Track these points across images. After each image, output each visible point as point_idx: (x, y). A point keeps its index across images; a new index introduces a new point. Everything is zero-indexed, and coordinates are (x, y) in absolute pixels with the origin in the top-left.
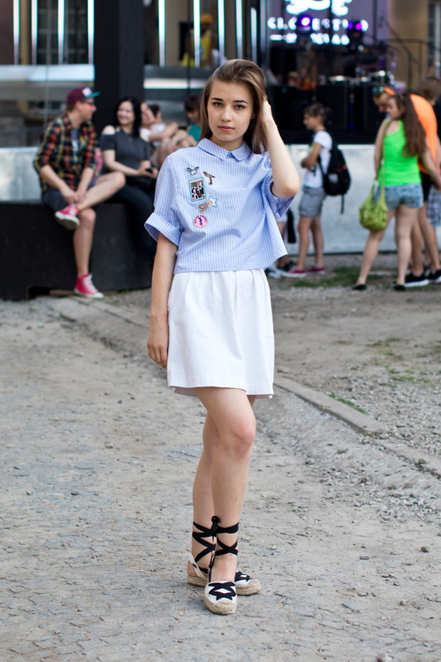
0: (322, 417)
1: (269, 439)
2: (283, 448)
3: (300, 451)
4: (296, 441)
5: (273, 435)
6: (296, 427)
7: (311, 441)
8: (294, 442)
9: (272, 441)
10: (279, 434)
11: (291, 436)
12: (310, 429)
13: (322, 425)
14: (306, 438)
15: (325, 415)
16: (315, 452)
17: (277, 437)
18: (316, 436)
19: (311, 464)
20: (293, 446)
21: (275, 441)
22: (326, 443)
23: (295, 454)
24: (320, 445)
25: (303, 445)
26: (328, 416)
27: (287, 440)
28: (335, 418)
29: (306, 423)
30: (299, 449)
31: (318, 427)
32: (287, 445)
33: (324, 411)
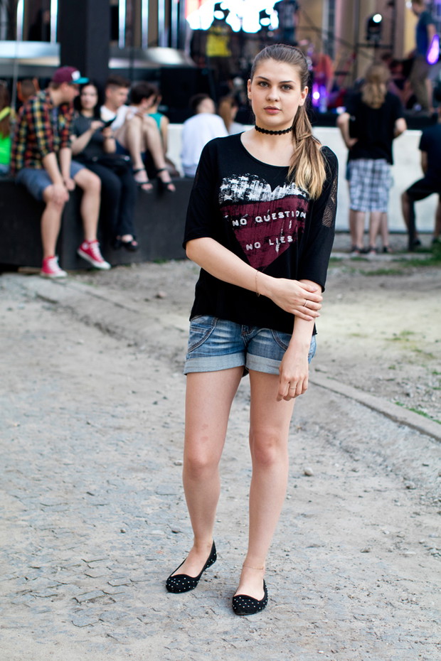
0: (400, 430)
1: (347, 455)
2: (368, 467)
3: (391, 471)
4: (382, 459)
5: (351, 450)
6: (374, 441)
7: (401, 460)
8: (380, 460)
9: (351, 457)
10: (358, 450)
11: (373, 453)
12: (393, 444)
13: (405, 440)
14: (393, 455)
15: (404, 428)
16: (412, 474)
17: (357, 452)
18: (404, 452)
19: (413, 489)
20: (381, 465)
21: (357, 458)
22: (420, 463)
23: (387, 475)
24: (414, 464)
25: (394, 465)
26: (407, 429)
27: (369, 456)
28: (418, 433)
29: (385, 436)
30: (389, 469)
31: (401, 442)
32: (373, 463)
33: (402, 423)
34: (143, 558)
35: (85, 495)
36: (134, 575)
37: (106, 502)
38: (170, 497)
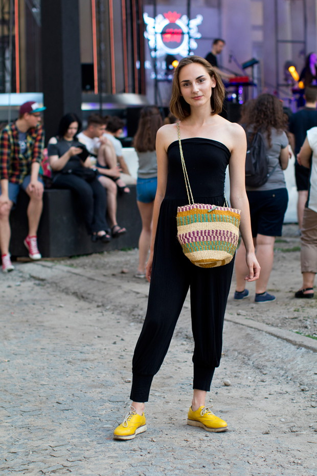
0: (298, 350)
1: (258, 371)
2: (274, 378)
3: (291, 380)
4: (284, 372)
5: (261, 367)
6: (278, 360)
7: (298, 371)
8: (282, 372)
9: (261, 372)
10: (266, 366)
11: (278, 368)
12: (293, 361)
13: (301, 357)
14: (292, 369)
15: (301, 349)
16: (306, 381)
17: (265, 368)
18: (301, 366)
19: (306, 391)
20: (283, 376)
21: (265, 372)
22: (312, 372)
23: (287, 383)
24: (308, 374)
25: (292, 375)
26: (303, 350)
27: (274, 370)
28: (312, 352)
29: (287, 356)
30: (289, 378)
31: (299, 359)
32: (277, 375)
33: (300, 346)
34: (95, 443)
35: (55, 404)
36: (87, 454)
37: (70, 408)
38: (120, 403)
